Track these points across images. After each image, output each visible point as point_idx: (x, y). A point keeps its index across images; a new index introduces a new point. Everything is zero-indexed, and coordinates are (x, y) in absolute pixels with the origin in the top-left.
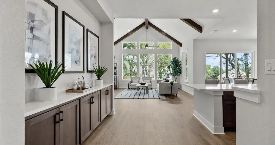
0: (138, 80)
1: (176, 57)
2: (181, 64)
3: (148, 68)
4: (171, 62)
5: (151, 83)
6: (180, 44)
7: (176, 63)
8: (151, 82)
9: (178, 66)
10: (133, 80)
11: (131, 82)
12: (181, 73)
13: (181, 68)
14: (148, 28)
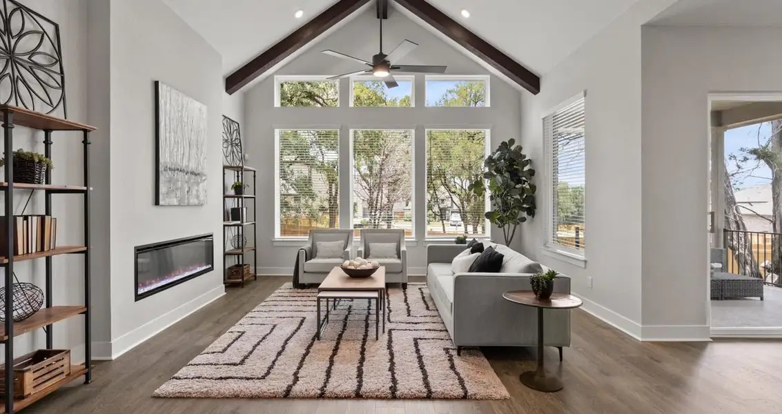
0: (342, 242)
1: (512, 142)
2: (532, 173)
3: (385, 191)
4: (490, 161)
5: (399, 257)
6: (532, 81)
7: (511, 165)
8: (399, 254)
9: (519, 181)
10: (318, 243)
11: (311, 254)
12: (531, 211)
13: (533, 188)
14: (385, 17)
